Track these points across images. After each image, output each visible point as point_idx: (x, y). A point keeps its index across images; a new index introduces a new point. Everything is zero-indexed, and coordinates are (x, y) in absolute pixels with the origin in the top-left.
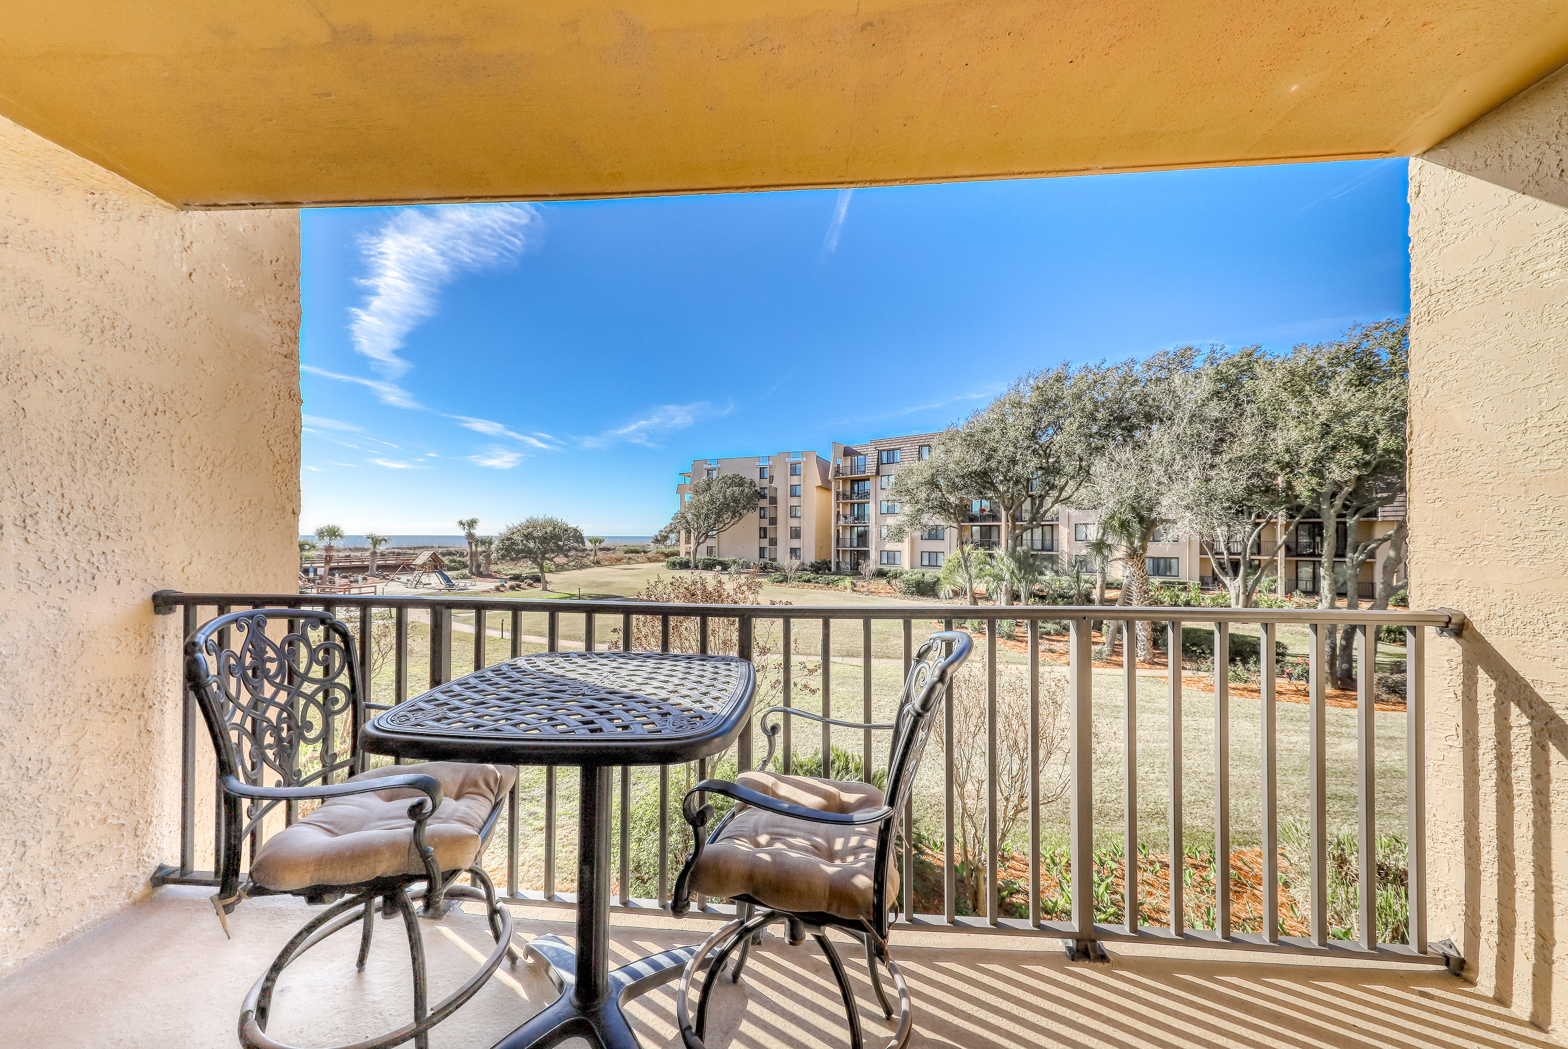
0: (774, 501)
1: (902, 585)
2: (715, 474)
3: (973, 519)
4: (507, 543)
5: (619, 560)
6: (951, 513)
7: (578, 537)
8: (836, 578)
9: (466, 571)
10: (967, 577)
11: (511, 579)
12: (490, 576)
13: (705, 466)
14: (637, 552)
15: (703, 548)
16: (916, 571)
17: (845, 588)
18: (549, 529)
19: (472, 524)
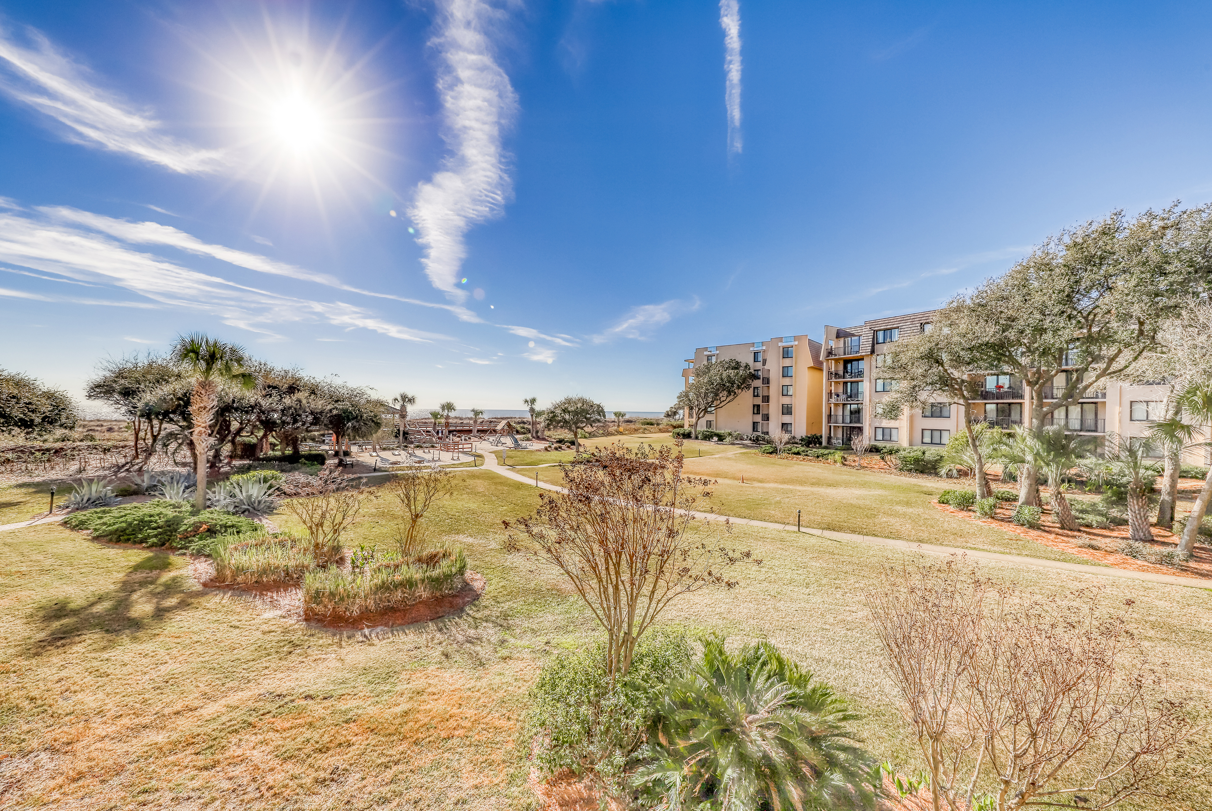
0: (766, 381)
1: (899, 462)
2: (714, 360)
4: (551, 415)
5: (637, 430)
6: (957, 390)
7: (601, 412)
8: (827, 451)
9: (529, 435)
11: (557, 442)
12: (544, 439)
13: (706, 353)
14: (651, 424)
15: (703, 422)
16: (915, 448)
17: (835, 462)
18: (580, 405)
19: (533, 401)
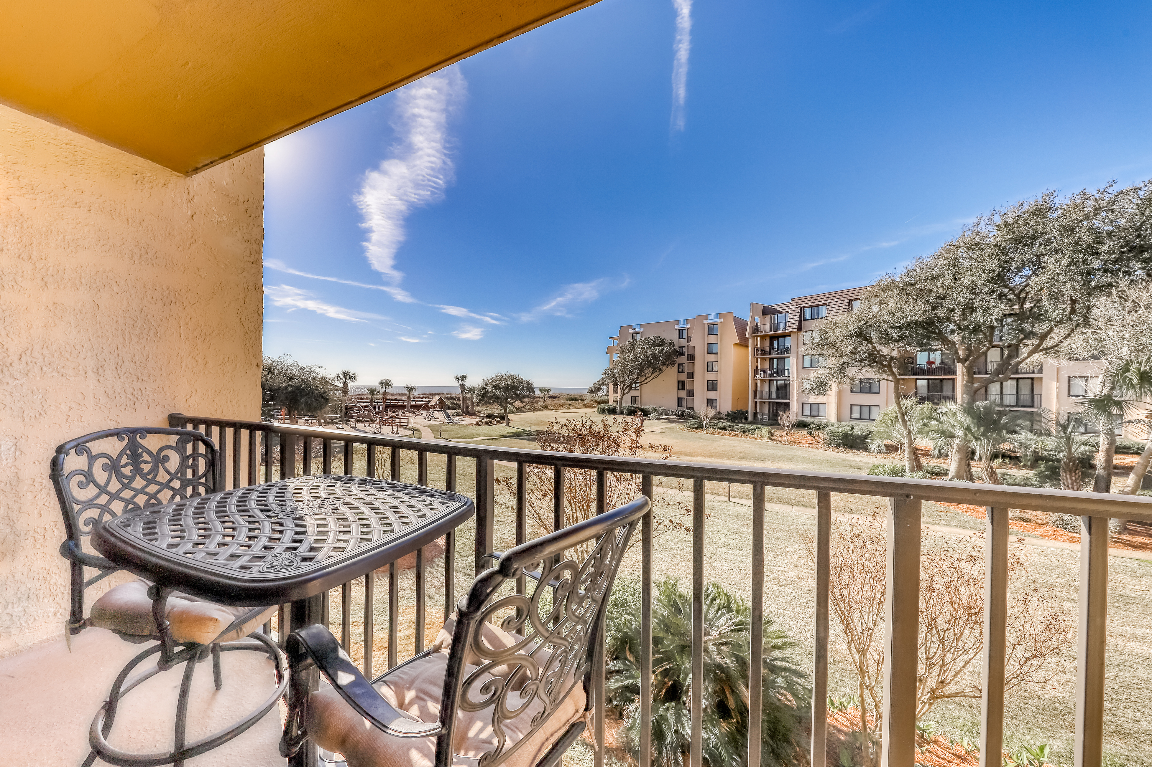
0: (691, 357)
1: (827, 437)
2: (638, 337)
3: (919, 372)
4: (483, 391)
5: (562, 406)
6: (885, 366)
7: (530, 388)
8: (753, 427)
9: (460, 411)
10: (905, 433)
11: (487, 417)
12: (474, 414)
13: (631, 331)
14: (576, 400)
15: (627, 398)
16: (843, 423)
17: (762, 437)
18: (510, 382)
19: (463, 378)
